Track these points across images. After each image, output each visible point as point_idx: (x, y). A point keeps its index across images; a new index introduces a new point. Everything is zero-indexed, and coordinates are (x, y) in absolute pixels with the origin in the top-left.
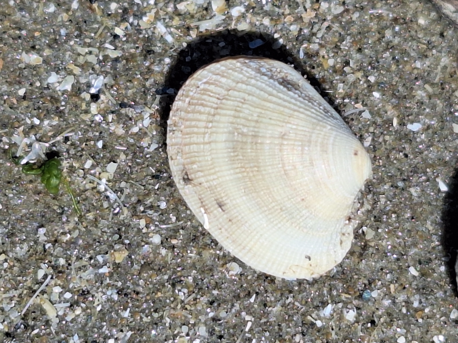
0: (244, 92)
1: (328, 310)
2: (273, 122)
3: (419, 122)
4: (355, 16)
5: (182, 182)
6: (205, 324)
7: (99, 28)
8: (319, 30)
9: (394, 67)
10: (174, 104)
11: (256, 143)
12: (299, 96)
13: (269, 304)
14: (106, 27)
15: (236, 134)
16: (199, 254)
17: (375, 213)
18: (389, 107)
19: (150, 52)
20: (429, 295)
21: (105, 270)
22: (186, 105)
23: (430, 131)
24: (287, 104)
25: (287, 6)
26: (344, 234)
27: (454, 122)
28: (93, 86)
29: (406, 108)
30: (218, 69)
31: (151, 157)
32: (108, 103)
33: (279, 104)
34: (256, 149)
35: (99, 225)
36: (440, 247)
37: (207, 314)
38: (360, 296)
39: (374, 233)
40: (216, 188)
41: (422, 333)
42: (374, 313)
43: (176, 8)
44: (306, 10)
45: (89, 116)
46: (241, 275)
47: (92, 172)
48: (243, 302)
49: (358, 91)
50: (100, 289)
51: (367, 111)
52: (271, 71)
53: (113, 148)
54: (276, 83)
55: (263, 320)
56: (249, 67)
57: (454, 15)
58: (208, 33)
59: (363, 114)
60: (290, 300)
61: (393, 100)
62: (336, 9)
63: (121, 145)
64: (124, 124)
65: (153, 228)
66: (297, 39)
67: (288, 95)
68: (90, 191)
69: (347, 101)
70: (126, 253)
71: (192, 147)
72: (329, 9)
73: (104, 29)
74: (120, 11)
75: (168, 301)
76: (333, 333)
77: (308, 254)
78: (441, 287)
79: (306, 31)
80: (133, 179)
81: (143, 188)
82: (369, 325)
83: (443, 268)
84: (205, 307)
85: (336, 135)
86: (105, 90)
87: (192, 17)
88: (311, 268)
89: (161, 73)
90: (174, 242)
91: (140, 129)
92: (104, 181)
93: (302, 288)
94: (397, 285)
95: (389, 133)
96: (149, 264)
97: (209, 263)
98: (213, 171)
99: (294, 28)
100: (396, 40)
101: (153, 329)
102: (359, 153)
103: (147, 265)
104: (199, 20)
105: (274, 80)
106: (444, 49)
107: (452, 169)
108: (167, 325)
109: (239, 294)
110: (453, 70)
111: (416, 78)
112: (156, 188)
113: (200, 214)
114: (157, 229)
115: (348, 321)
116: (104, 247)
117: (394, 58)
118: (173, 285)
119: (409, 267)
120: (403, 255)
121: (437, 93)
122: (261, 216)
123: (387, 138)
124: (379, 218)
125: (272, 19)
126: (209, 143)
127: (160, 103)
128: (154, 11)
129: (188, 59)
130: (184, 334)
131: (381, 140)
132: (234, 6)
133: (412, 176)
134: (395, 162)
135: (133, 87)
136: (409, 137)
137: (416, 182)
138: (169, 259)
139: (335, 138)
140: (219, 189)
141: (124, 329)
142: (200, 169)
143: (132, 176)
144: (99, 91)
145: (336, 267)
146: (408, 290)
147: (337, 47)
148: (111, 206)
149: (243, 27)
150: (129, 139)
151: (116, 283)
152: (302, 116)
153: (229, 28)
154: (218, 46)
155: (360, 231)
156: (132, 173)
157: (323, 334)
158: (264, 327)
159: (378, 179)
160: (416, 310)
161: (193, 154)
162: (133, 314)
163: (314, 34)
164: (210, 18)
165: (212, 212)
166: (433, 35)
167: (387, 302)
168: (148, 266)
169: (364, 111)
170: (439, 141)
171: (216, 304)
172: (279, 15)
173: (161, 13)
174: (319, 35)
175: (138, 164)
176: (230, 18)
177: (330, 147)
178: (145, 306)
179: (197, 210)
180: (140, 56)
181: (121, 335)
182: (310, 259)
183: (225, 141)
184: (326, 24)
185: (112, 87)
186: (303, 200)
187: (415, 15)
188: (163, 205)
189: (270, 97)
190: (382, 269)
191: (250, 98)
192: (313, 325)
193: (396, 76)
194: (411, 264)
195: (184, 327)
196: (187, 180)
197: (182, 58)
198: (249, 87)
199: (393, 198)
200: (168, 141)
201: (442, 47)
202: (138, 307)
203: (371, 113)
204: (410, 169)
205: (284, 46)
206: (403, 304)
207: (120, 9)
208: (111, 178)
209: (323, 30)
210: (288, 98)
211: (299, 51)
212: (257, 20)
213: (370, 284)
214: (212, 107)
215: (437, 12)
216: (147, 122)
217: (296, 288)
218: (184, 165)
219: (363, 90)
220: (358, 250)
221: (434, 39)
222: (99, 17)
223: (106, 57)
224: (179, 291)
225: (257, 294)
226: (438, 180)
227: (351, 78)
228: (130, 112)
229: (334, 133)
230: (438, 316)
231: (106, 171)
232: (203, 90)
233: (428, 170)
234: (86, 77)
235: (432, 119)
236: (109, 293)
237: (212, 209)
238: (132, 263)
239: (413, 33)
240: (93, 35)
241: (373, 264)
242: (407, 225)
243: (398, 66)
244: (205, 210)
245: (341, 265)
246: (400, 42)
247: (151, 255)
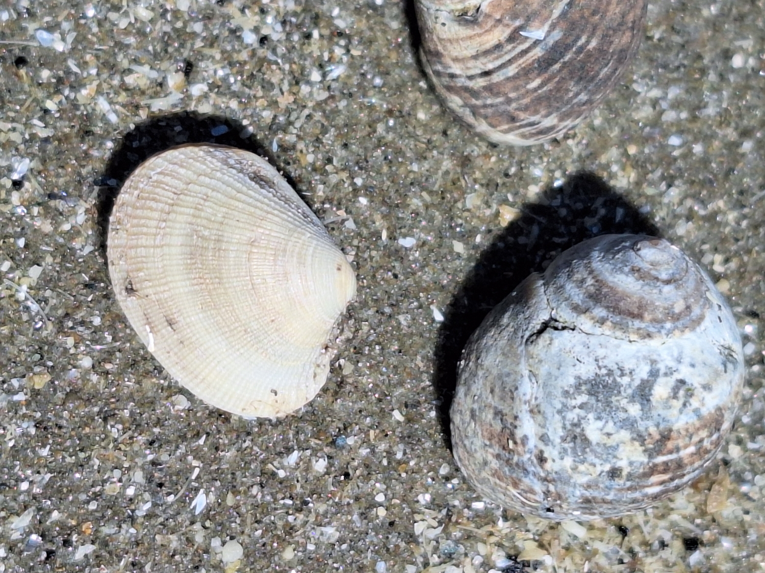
0: (207, 187)
1: (294, 457)
2: (241, 225)
3: (413, 236)
4: (342, 104)
5: (124, 293)
6: (143, 468)
7: (26, 100)
8: (298, 118)
9: (385, 169)
10: (119, 197)
11: (219, 250)
12: (274, 196)
13: (222, 447)
14: (35, 100)
15: (195, 237)
16: (139, 382)
17: (355, 343)
18: (377, 217)
19: (88, 133)
20: (416, 445)
21: (20, 397)
22: (134, 199)
23: (426, 248)
24: (259, 204)
25: (259, 87)
26: (318, 366)
27: (454, 239)
28: (16, 170)
29: (398, 218)
30: (176, 158)
31: (84, 261)
32: (33, 192)
33: (249, 204)
34: (219, 256)
35: (16, 342)
36: (431, 388)
37: (145, 456)
38: (333, 443)
39: (352, 367)
40: (167, 303)
41: (405, 490)
42: (348, 463)
43: (122, 80)
44: (283, 93)
45: (10, 207)
46: (189, 410)
47: (11, 276)
48: (189, 443)
49: (342, 195)
50: (14, 420)
51: (351, 220)
52: (241, 163)
53: (38, 248)
54: (247, 178)
55: (214, 467)
56: (214, 157)
57: (462, 110)
58: (162, 114)
59: (346, 223)
60: (248, 443)
61: (384, 208)
62: (319, 94)
63: (47, 245)
64: (52, 219)
65: (82, 348)
66: (270, 128)
67: (261, 194)
68: (7, 299)
69: (327, 206)
70: (47, 378)
71: (139, 250)
72: (311, 93)
73: (33, 101)
74: (54, 80)
75: (97, 438)
76: (299, 485)
77: (275, 388)
78: (430, 436)
79: (281, 119)
80: (60, 287)
81: (72, 298)
82: (342, 478)
83: (433, 414)
84: (143, 447)
85: (317, 245)
86: (31, 176)
87: (143, 93)
88: (277, 405)
89: (101, 160)
90: (108, 366)
91: (73, 227)
92: (24, 288)
93: (263, 429)
94: (377, 431)
95: (377, 248)
96: (76, 393)
97: (150, 394)
98: (164, 281)
99: (267, 115)
100: (390, 137)
101: (77, 472)
102: (343, 268)
103: (73, 393)
104: (151, 98)
105: (244, 174)
106: (447, 151)
107: (450, 295)
108: (96, 467)
109: (185, 434)
110: (456, 176)
111: (412, 184)
112: (89, 299)
113: (144, 333)
114: (88, 349)
115: (317, 472)
116: (21, 369)
117: (386, 158)
118: (105, 420)
119: (393, 410)
120: (386, 395)
121: (436, 202)
122: (220, 338)
123: (374, 253)
124: (360, 349)
125: (240, 102)
126: (162, 246)
127: (99, 196)
128: (95, 83)
129: (135, 144)
130: (115, 480)
131: (366, 255)
132: (195, 83)
133: (402, 301)
134: (382, 283)
135: (66, 175)
136: (399, 254)
137: (407, 309)
138: (101, 387)
139: (315, 248)
140: (170, 303)
141: (41, 470)
142: (147, 278)
143: (60, 284)
144: (23, 177)
145: (305, 406)
146: (391, 438)
147: (318, 140)
148: (32, 319)
149: (205, 109)
150: (58, 238)
151: (34, 414)
152: (277, 219)
153: (188, 109)
154: (173, 130)
155: (337, 364)
156: (59, 280)
157: (286, 487)
158: (215, 475)
159: (360, 303)
160: (399, 463)
161: (139, 259)
162: (53, 452)
163: (291, 123)
164: (166, 96)
165: (159, 331)
166: (435, 133)
167: (364, 452)
168: (74, 396)
169: (347, 219)
170: (435, 261)
171: (156, 445)
172: (249, 97)
173: (105, 86)
174: (298, 125)
175: (68, 269)
176: (189, 97)
177: (309, 258)
178: (68, 443)
179: (141, 328)
180: (77, 137)
181: (38, 478)
182: (276, 394)
183: (181, 245)
184: (306, 112)
185: (39, 173)
186: (273, 321)
187: (414, 107)
188: (97, 321)
189: (239, 195)
190: (360, 411)
191: (214, 194)
192: (274, 475)
193: (388, 179)
194: (395, 407)
195: (116, 471)
196: (130, 290)
197: (128, 143)
198: (213, 182)
199: (378, 326)
200: (109, 242)
201: (445, 149)
202: (60, 444)
203: (356, 222)
204: (400, 292)
205: (253, 136)
206: (385, 454)
207: (54, 78)
208: (34, 284)
209: (303, 119)
210: (261, 197)
211: (271, 143)
212: (222, 102)
213: (345, 428)
214: (166, 203)
215: (441, 106)
216: (81, 218)
217: (256, 430)
218: (127, 272)
219: (348, 194)
220: (333, 386)
221: (435, 138)
222: (26, 86)
223: (33, 137)
224: (112, 426)
225: (208, 434)
226: (432, 307)
227: (334, 179)
228: (60, 204)
229: (315, 242)
230: (425, 471)
231: (28, 276)
232: (156, 181)
233: (421, 294)
234: (8, 159)
235: (429, 233)
236: (25, 425)
237: (160, 327)
238: (55, 390)
239: (410, 129)
240: (18, 108)
241: (351, 404)
242: (393, 360)
243: (390, 167)
244: (152, 328)
245: (311, 404)
246: (394, 139)
247: (80, 382)
